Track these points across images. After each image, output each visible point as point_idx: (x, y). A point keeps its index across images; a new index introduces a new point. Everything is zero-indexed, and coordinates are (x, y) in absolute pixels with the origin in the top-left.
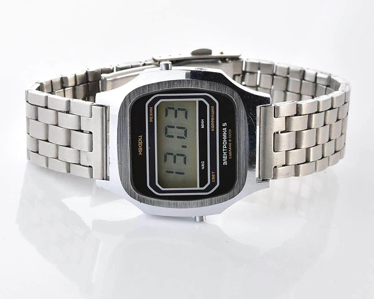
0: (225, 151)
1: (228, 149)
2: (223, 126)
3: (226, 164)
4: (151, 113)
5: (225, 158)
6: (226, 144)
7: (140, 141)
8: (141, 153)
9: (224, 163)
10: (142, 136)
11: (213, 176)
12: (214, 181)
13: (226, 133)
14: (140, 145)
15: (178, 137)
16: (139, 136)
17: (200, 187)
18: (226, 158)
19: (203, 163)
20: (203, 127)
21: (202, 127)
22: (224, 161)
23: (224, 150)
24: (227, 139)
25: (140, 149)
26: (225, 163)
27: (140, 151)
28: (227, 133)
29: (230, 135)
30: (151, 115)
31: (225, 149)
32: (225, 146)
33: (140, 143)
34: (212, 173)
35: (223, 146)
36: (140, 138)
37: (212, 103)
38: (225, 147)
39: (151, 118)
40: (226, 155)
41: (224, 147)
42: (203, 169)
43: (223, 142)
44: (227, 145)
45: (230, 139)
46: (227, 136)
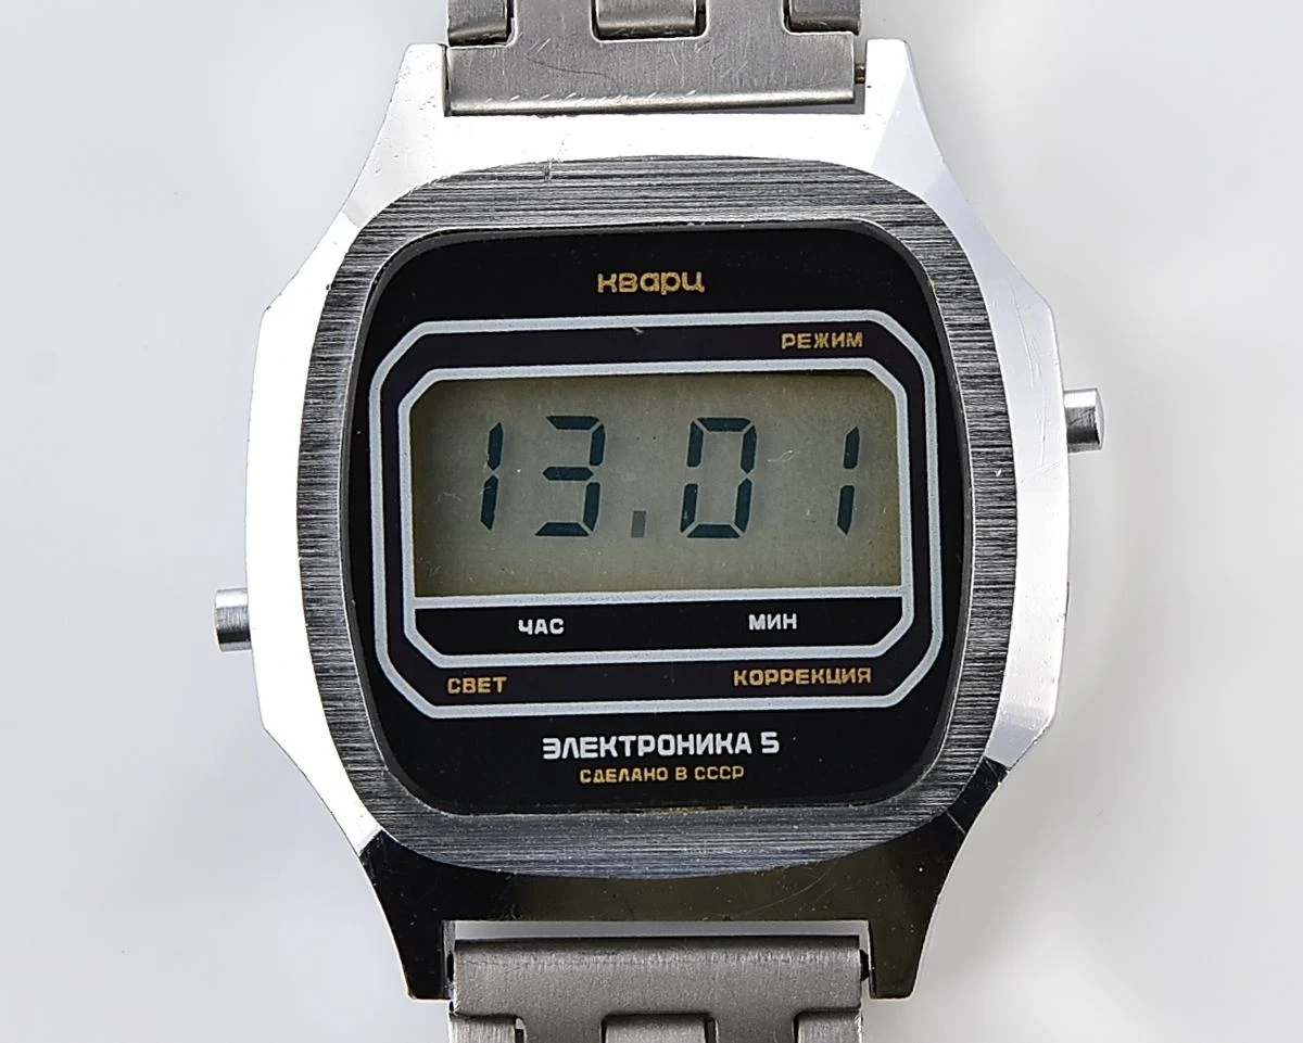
0: (620, 746)
1: (635, 761)
2: (764, 735)
3: (546, 756)
4: (829, 341)
5: (584, 748)
6: (662, 752)
7: (671, 282)
8: (607, 288)
9: (556, 741)
10: (702, 289)
11: (483, 685)
12: (451, 691)
13: (724, 749)
14: (649, 282)
15: (691, 491)
16: (699, 275)
17: (418, 612)
18: (585, 755)
19: (556, 626)
20: (756, 623)
21: (752, 617)
22: (568, 740)
23: (627, 739)
24: (687, 759)
25: (626, 279)
26: (554, 749)
27: (617, 283)
28: (725, 758)
29: (713, 773)
30: (821, 340)
31: (634, 745)
32: (651, 749)
33: (660, 283)
34: (500, 680)
35: (651, 738)
36: (692, 281)
37: (887, 672)
38: (646, 744)
39: (801, 340)
40: (598, 751)
41: (642, 738)
42: (522, 628)
43: (670, 737)
44: (653, 759)
45: (691, 773)
46: (707, 760)
